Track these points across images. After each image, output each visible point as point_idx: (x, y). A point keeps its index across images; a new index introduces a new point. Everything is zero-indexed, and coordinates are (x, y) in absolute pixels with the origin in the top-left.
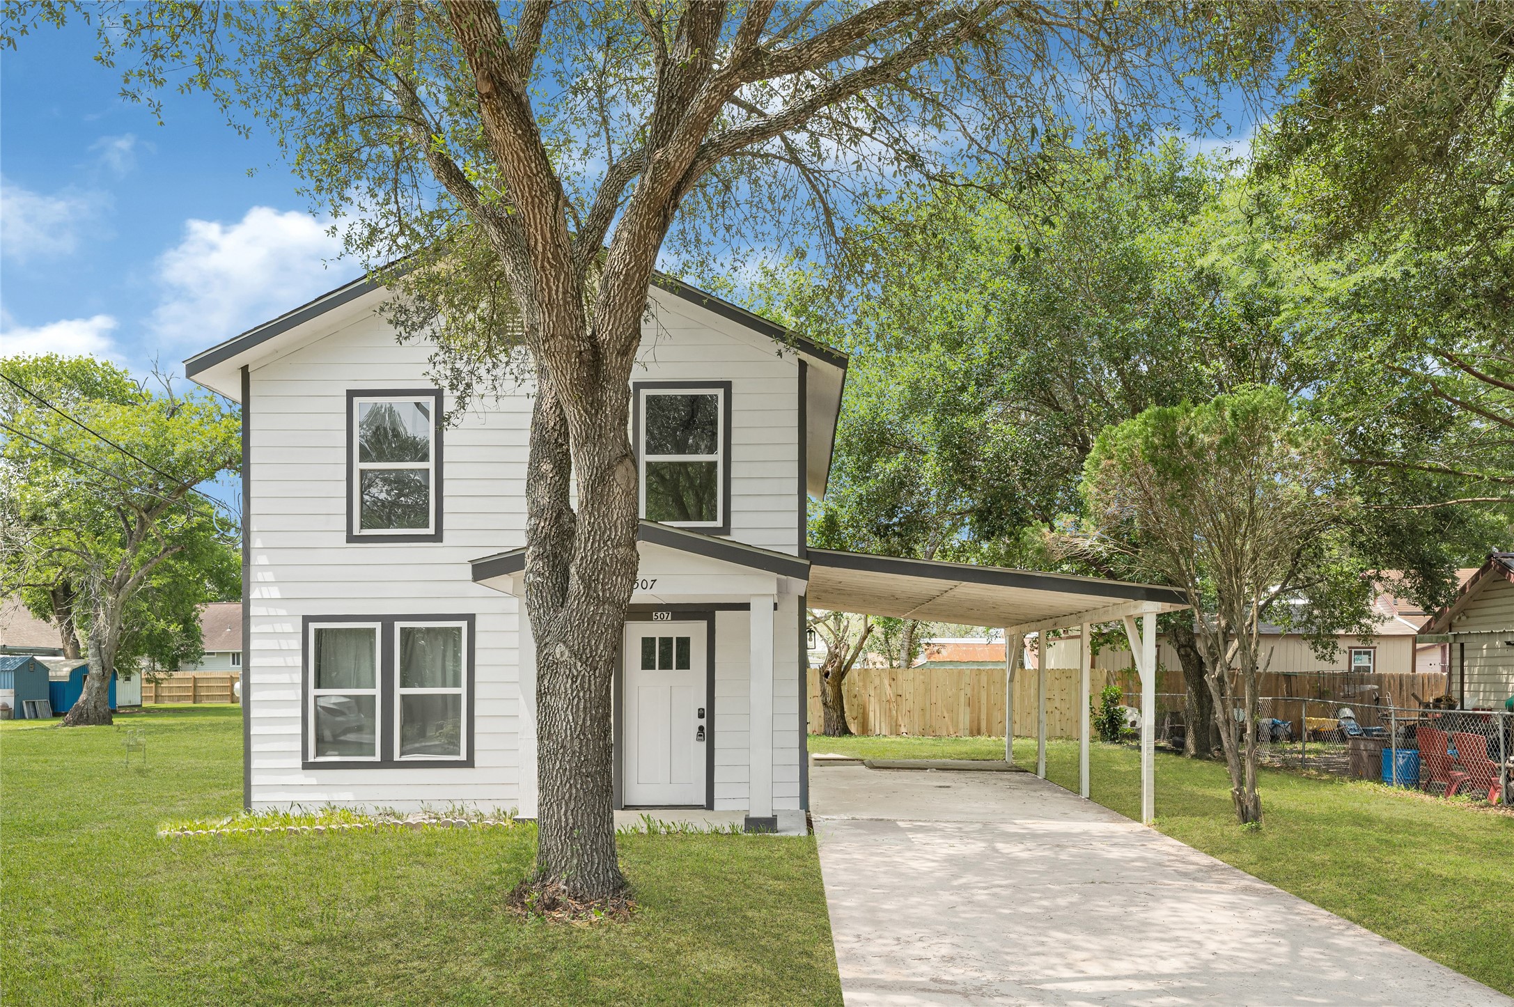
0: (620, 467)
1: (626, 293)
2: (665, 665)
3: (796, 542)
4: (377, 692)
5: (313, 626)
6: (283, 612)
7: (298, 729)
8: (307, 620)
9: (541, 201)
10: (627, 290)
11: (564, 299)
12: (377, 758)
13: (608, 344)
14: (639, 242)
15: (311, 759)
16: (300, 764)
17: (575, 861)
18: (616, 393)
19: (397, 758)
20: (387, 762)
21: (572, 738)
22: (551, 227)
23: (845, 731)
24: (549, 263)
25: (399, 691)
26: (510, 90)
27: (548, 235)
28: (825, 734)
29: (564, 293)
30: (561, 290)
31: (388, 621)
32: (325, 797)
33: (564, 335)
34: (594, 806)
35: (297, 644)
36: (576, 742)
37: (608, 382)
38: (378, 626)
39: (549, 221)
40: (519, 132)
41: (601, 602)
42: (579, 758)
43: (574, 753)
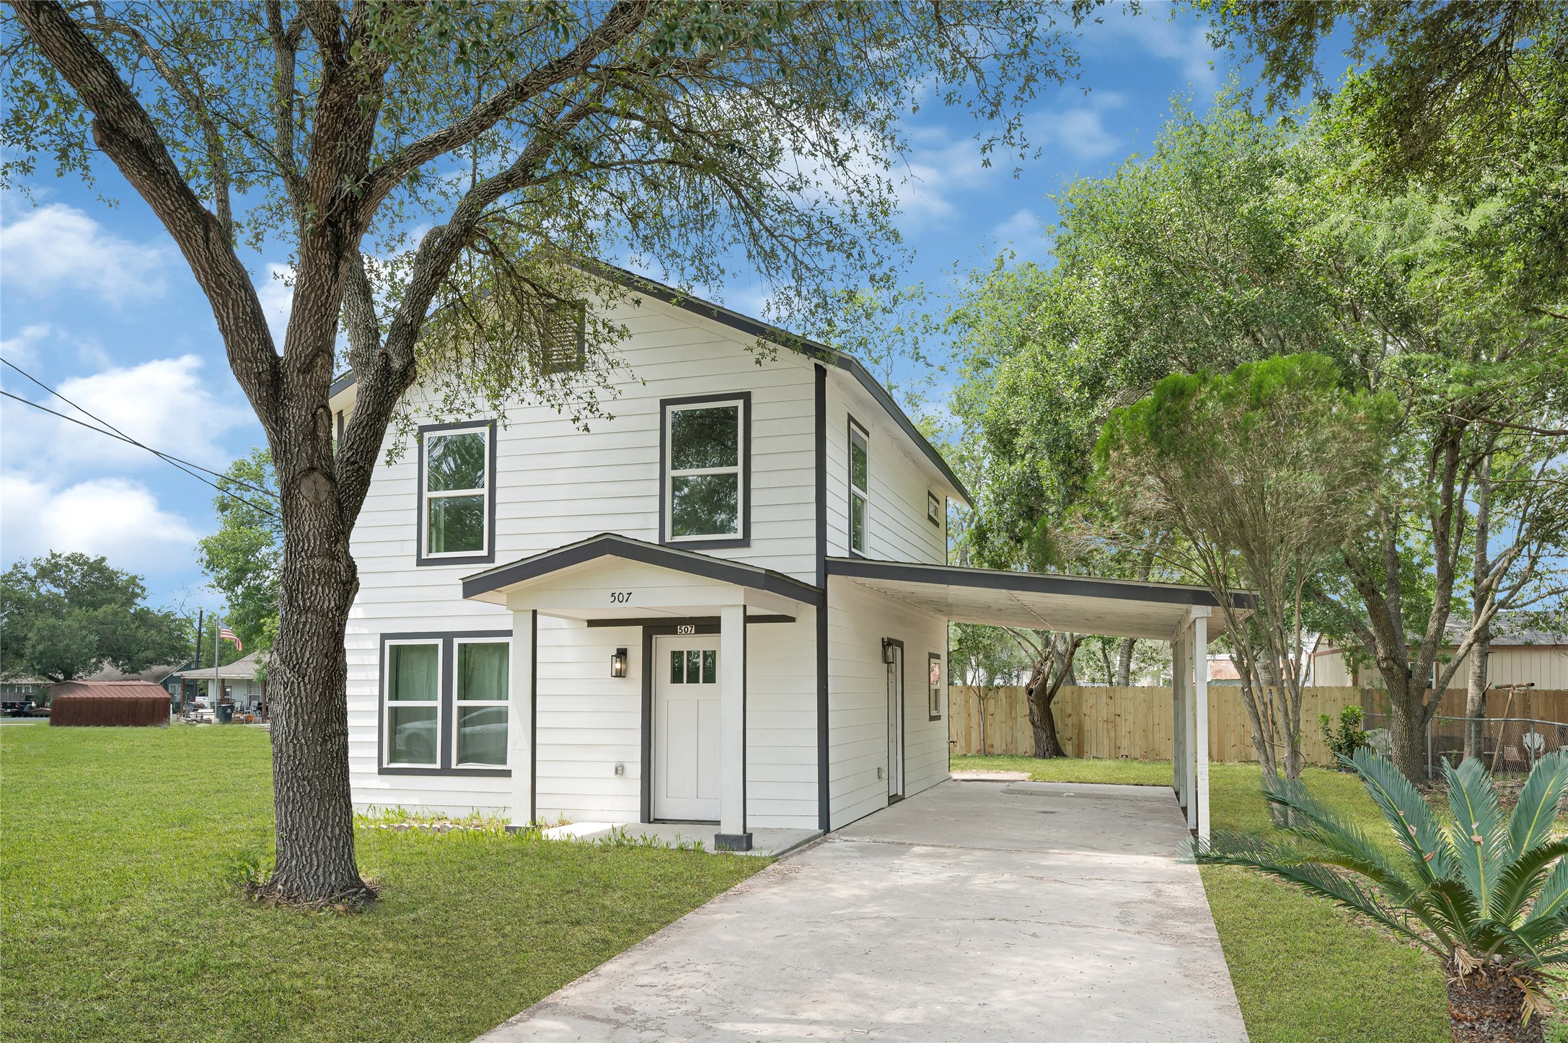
0: (305, 481)
1: (304, 313)
2: (693, 678)
3: (814, 550)
4: (438, 704)
5: (388, 643)
6: (365, 631)
7: (375, 738)
8: (384, 637)
9: (188, 236)
10: (305, 309)
11: (237, 326)
12: (438, 766)
13: (289, 364)
14: (310, 264)
15: (385, 766)
16: (376, 770)
17: (294, 862)
18: (300, 410)
19: (454, 766)
20: (446, 771)
21: (287, 744)
22: (207, 259)
23: (1058, 752)
24: (215, 292)
25: (457, 703)
26: (126, 136)
27: (207, 266)
28: (1035, 756)
29: (235, 319)
30: (231, 316)
31: (448, 637)
32: (396, 801)
33: (241, 359)
34: (312, 809)
35: (375, 660)
36: (291, 745)
37: (290, 400)
38: (440, 642)
39: (203, 253)
40: (145, 173)
41: (304, 611)
42: (294, 762)
43: (289, 756)
